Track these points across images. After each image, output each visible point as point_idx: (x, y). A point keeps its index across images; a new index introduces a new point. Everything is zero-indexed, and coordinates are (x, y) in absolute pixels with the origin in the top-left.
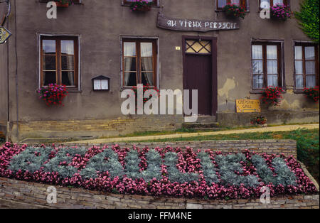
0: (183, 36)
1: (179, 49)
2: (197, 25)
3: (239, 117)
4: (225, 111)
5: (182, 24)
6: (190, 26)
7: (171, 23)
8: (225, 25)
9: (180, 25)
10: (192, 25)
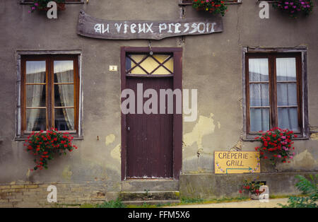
0: (122, 49)
1: (116, 68)
2: (145, 29)
3: (218, 182)
4: (196, 172)
5: (119, 28)
6: (133, 31)
7: (100, 29)
8: (196, 28)
9: (116, 31)
10: (136, 29)
